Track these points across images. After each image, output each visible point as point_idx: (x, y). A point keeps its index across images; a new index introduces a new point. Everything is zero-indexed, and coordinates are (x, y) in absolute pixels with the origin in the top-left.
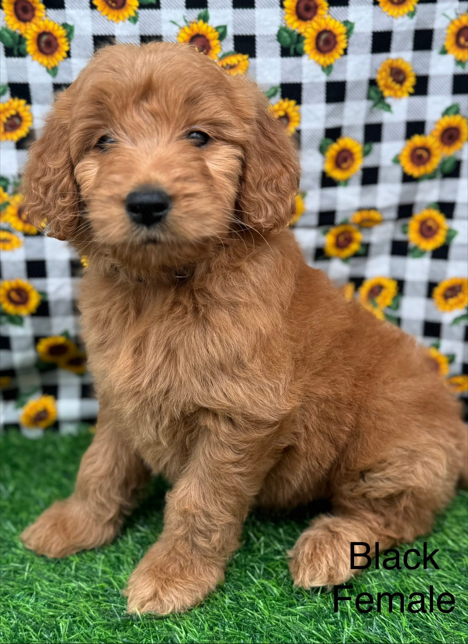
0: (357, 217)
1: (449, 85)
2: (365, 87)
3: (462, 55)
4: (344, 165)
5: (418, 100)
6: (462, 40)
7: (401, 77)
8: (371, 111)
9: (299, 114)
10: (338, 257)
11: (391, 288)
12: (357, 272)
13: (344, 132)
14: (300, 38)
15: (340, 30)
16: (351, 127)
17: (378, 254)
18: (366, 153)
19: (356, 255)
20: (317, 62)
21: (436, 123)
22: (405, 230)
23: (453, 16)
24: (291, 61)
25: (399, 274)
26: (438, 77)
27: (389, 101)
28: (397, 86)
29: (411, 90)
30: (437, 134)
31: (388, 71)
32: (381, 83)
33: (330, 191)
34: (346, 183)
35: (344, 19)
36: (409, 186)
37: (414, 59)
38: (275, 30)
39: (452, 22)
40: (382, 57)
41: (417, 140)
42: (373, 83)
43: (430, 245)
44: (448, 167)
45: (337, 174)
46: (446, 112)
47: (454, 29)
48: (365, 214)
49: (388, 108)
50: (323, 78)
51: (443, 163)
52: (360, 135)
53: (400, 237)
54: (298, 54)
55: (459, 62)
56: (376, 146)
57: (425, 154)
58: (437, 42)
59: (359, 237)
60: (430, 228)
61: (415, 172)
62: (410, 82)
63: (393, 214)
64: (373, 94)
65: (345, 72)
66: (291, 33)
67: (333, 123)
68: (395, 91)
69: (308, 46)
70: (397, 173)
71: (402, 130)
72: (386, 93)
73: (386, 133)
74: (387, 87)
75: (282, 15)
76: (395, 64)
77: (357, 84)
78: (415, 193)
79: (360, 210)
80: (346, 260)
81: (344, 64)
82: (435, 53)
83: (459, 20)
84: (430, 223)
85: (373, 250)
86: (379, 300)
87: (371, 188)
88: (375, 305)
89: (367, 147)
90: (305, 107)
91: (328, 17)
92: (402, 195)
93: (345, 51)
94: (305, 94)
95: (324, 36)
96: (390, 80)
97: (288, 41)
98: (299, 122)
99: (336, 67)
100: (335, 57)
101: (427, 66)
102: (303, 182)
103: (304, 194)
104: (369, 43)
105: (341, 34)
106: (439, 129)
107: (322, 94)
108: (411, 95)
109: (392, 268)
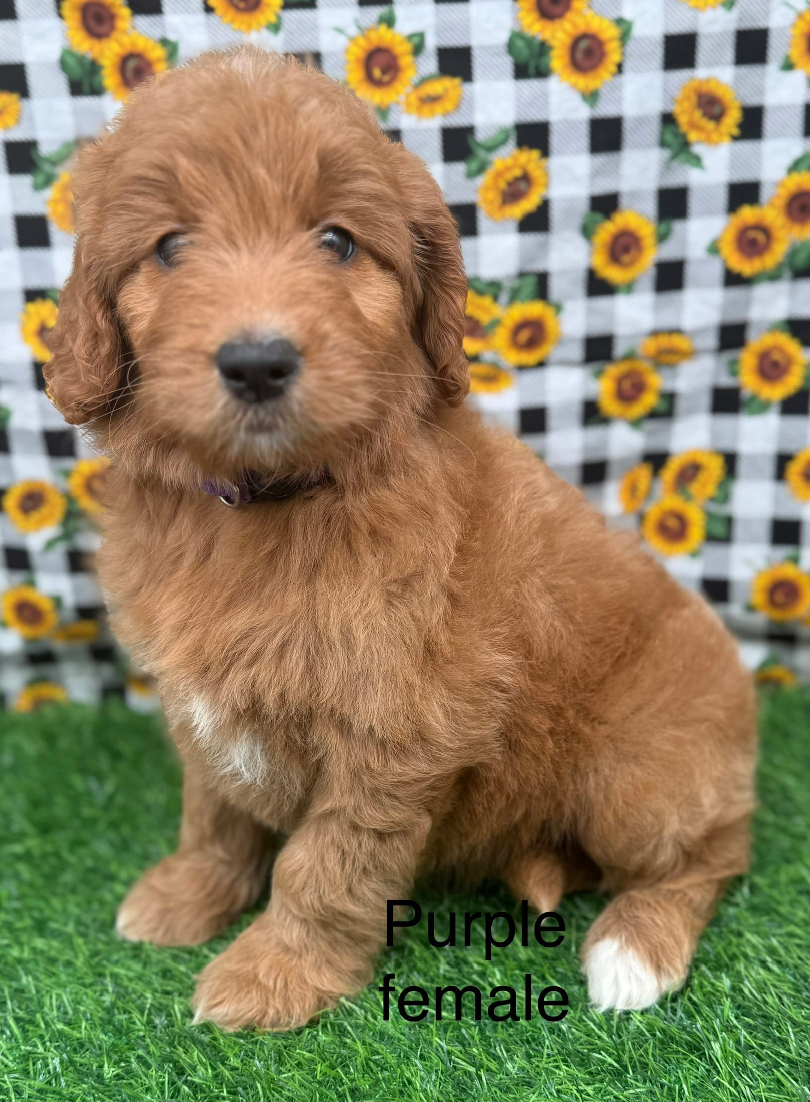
0: (650, 346)
1: (798, 121)
2: (654, 127)
4: (626, 258)
5: (746, 147)
7: (716, 110)
8: (667, 166)
9: (546, 173)
10: (622, 417)
11: (715, 467)
12: (656, 444)
13: (624, 202)
14: (543, 49)
15: (609, 32)
16: (635, 195)
17: (691, 412)
18: (662, 238)
19: (653, 415)
20: (574, 87)
21: (779, 184)
22: (733, 369)
23: (800, 5)
24: (530, 86)
25: (726, 444)
26: (781, 108)
27: (697, 149)
28: (710, 125)
29: (735, 131)
30: (781, 202)
31: (694, 99)
32: (683, 119)
33: (602, 303)
34: (629, 288)
35: (615, 15)
36: (737, 293)
37: (737, 79)
38: (503, 37)
39: (800, 16)
40: (681, 76)
41: (748, 214)
42: (668, 119)
43: (777, 392)
44: (802, 259)
45: (613, 274)
46: (795, 166)
47: (804, 28)
48: (663, 341)
49: (697, 161)
50: (584, 113)
51: (793, 253)
52: (650, 207)
53: (726, 381)
54: (542, 73)
56: (678, 226)
57: (760, 237)
58: (776, 50)
59: (657, 381)
60: (775, 364)
61: (746, 268)
62: (733, 118)
63: (711, 341)
64: (669, 138)
65: (619, 101)
66: (529, 41)
67: (604, 187)
68: (708, 133)
69: (558, 60)
70: (716, 270)
71: (722, 198)
72: (693, 136)
73: (694, 203)
74: (693, 126)
75: (516, 12)
76: (705, 88)
77: (641, 121)
78: (748, 303)
79: (655, 333)
80: (636, 423)
81: (618, 89)
82: (772, 68)
84: (776, 356)
85: (681, 405)
86: (694, 488)
87: (672, 297)
88: (688, 498)
89: (663, 228)
90: (555, 162)
91: (589, 13)
92: (726, 306)
93: (620, 68)
94: (555, 140)
95: (583, 45)
96: (698, 115)
97: (525, 53)
98: (547, 186)
99: (604, 93)
100: (602, 78)
101: (761, 91)
102: (556, 287)
103: (558, 308)
104: (658, 53)
105: (611, 40)
106: (784, 194)
107: (583, 139)
108: (735, 138)
109: (715, 435)
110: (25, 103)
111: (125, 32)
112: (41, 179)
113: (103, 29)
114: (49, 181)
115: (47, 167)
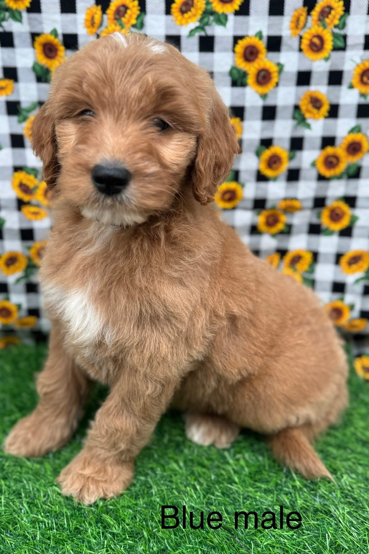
0: (283, 204)
1: (354, 111)
2: (290, 111)
3: (364, 89)
4: (274, 166)
5: (331, 121)
6: (365, 79)
7: (318, 105)
8: (295, 128)
9: (242, 128)
10: (267, 232)
11: (308, 258)
12: (283, 245)
13: (275, 142)
14: (245, 75)
15: (274, 69)
16: (280, 139)
17: (299, 233)
18: (291, 158)
19: (282, 233)
20: (257, 92)
21: (344, 138)
22: (319, 216)
23: (359, 61)
24: (238, 90)
25: (314, 248)
26: (347, 105)
27: (309, 121)
28: (315, 111)
29: (326, 114)
30: (344, 146)
31: (309, 99)
32: (303, 108)
33: (263, 185)
34: (275, 179)
35: (276, 61)
36: (323, 184)
37: (328, 92)
38: (227, 68)
39: (358, 66)
40: (303, 89)
41: (329, 150)
42: (297, 108)
43: (337, 227)
44: (352, 171)
45: (268, 173)
46: (352, 131)
47: (359, 71)
48: (289, 203)
49: (308, 126)
50: (260, 103)
51: (348, 168)
52: (287, 145)
53: (315, 221)
54: (243, 85)
55: (363, 95)
56: (298, 154)
57: (334, 160)
58: (346, 79)
59: (284, 219)
60: (337, 215)
61: (327, 173)
62: (325, 109)
63: (310, 204)
64: (297, 115)
65: (276, 98)
66: (239, 71)
67: (267, 135)
68: (314, 115)
69: (251, 80)
70: (314, 174)
71: (318, 143)
72: (307, 115)
73: (306, 144)
74: (308, 111)
75: (234, 58)
76: (314, 95)
77: (285, 108)
78: (327, 189)
79: (285, 199)
80: (274, 236)
81: (275, 93)
82: (344, 88)
83: (364, 64)
84: (338, 212)
85: (294, 230)
86: (298, 266)
87: (294, 184)
88: (295, 270)
89: (292, 154)
90: (246, 124)
91: (266, 60)
92: (317, 190)
93: (277, 84)
94: (247, 114)
95: (262, 74)
96: (310, 107)
97: (236, 75)
98: (242, 133)
99: (270, 95)
100: (269, 89)
101: (338, 97)
102: (243, 177)
103: (243, 186)
104: (294, 79)
105: (274, 72)
106: (345, 143)
107: (259, 114)
108: (326, 117)
109: (309, 244)
110: (16, 85)
111: (62, 57)
112: (21, 118)
113: (52, 55)
114: (25, 119)
115: (24, 113)
